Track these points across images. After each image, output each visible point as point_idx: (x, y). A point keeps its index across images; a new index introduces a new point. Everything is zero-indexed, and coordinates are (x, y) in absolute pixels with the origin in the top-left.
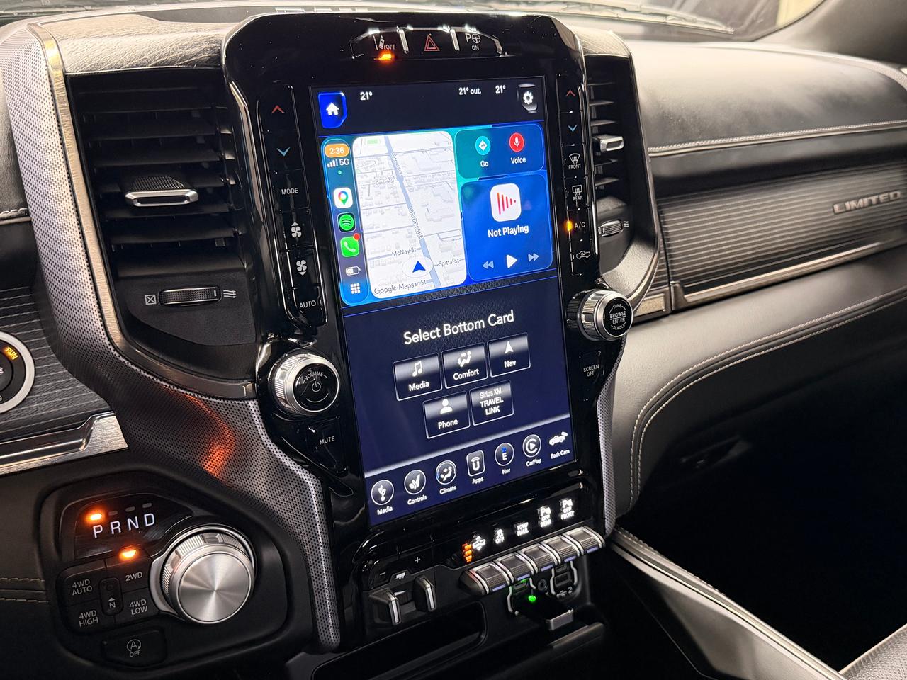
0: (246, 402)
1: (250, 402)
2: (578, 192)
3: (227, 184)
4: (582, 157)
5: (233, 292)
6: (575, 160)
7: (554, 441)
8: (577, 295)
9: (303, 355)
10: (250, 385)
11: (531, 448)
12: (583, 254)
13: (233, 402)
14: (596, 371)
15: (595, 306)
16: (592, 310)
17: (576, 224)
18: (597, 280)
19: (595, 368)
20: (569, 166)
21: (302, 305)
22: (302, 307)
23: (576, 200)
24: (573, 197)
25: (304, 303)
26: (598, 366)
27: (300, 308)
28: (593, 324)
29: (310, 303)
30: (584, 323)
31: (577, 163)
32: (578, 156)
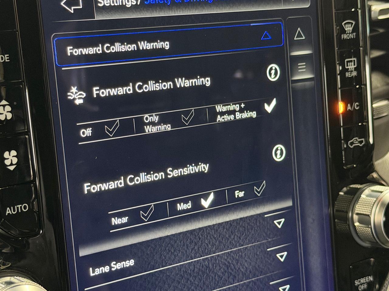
2: (351, 67)
4: (357, 24)
6: (349, 28)
8: (345, 189)
9: (8, 279)
12: (356, 142)
14: (370, 284)
15: (371, 205)
16: (368, 211)
17: (349, 105)
18: (371, 175)
19: (368, 279)
20: (342, 35)
21: (8, 211)
22: (9, 213)
23: (350, 76)
24: (346, 73)
25: (12, 208)
26: (371, 278)
27: (7, 214)
28: (369, 228)
29: (21, 207)
30: (358, 226)
31: (351, 32)
32: (353, 23)
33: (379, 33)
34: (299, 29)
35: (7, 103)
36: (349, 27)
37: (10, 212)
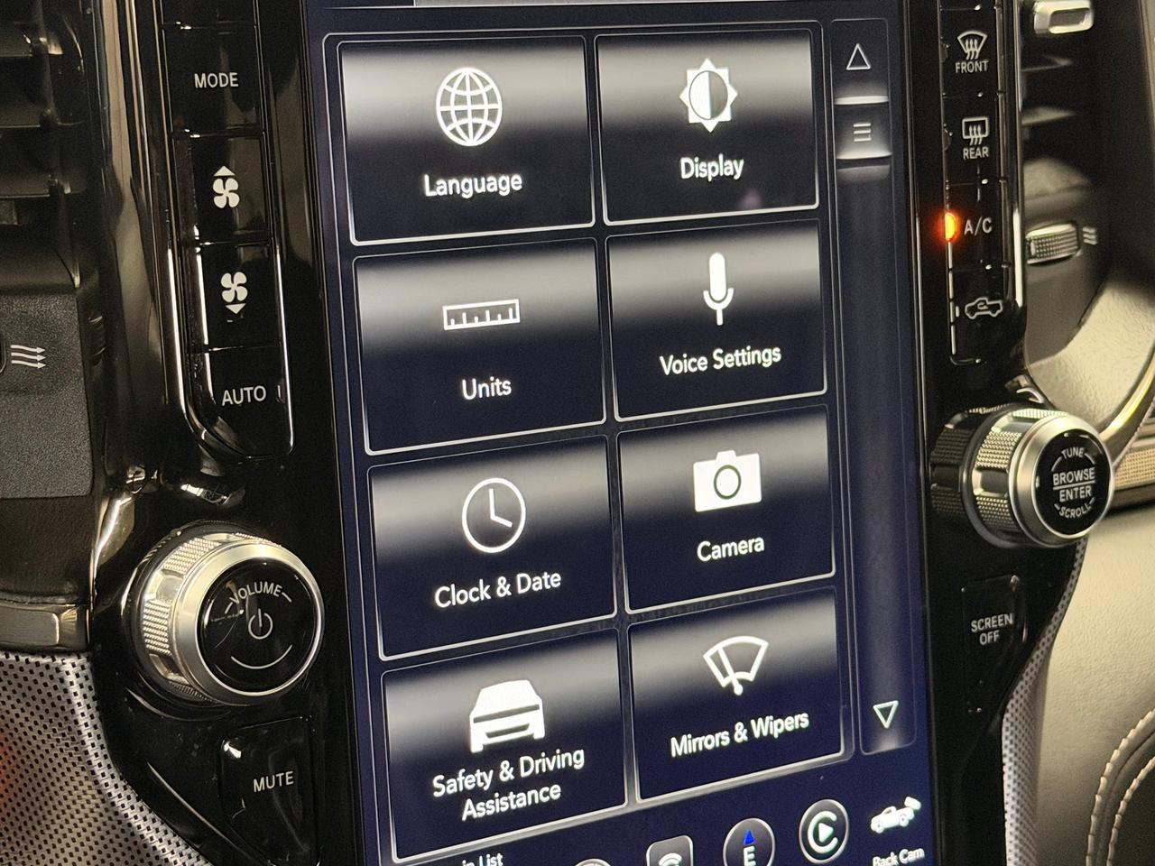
0: (59, 661)
1: (69, 661)
2: (976, 135)
3: (39, 52)
4: (992, 39)
5: (39, 350)
6: (972, 49)
7: (883, 822)
8: (958, 418)
9: (223, 536)
10: (71, 615)
11: (822, 838)
12: (983, 306)
13: (23, 659)
14: (1004, 631)
15: (1011, 448)
16: (1004, 461)
17: (969, 222)
18: (1015, 379)
19: (1003, 622)
20: (957, 64)
21: (227, 398)
22: (229, 402)
23: (971, 157)
24: (965, 150)
25: (234, 391)
26: (1010, 619)
27: (223, 404)
28: (1004, 499)
29: (252, 392)
30: (979, 496)
31: (977, 57)
32: (982, 38)
33: (1054, 67)
34: (858, 46)
35: (233, 174)
36: (974, 45)
37: (230, 400)
